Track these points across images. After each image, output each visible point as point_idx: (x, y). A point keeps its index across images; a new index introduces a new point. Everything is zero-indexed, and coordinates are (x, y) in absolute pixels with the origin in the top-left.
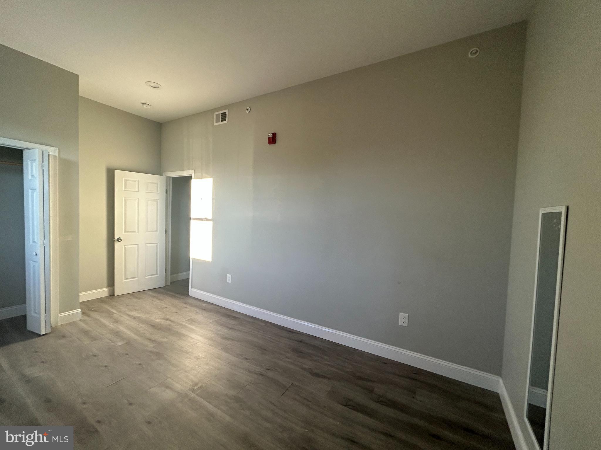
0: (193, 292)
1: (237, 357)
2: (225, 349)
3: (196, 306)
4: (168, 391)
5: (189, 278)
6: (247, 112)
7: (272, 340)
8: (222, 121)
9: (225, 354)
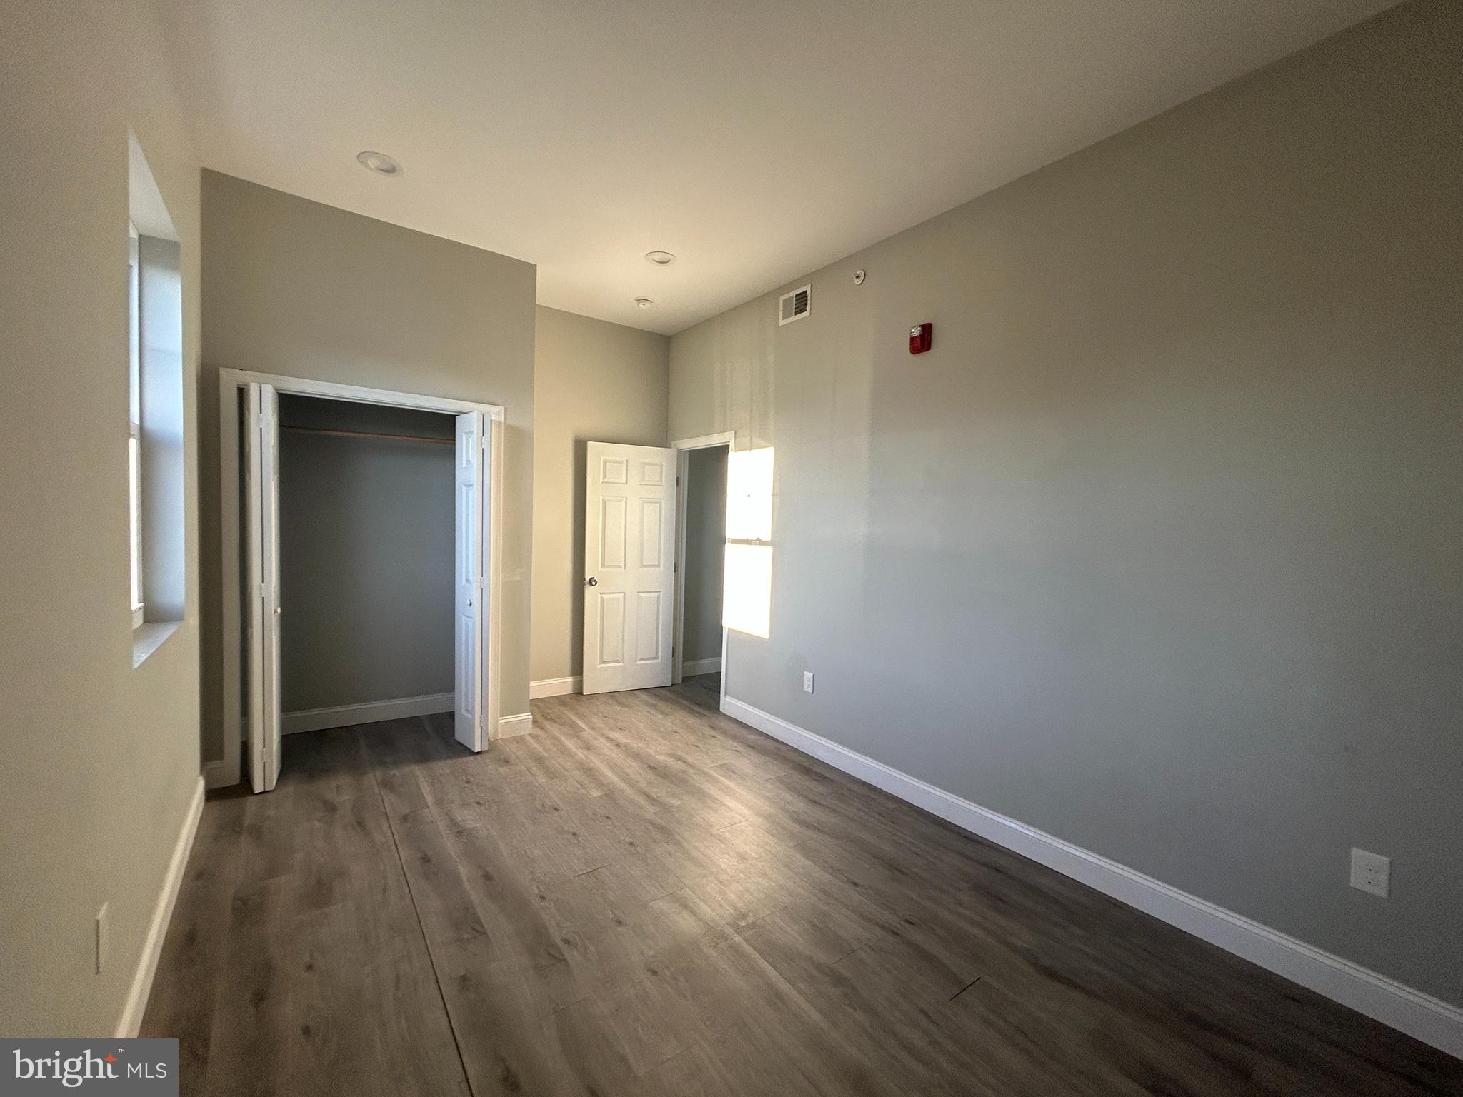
0: (729, 704)
1: (831, 874)
2: (801, 847)
3: (734, 738)
4: (686, 914)
5: (721, 673)
6: (858, 282)
7: (915, 850)
8: (797, 313)
9: (802, 861)
